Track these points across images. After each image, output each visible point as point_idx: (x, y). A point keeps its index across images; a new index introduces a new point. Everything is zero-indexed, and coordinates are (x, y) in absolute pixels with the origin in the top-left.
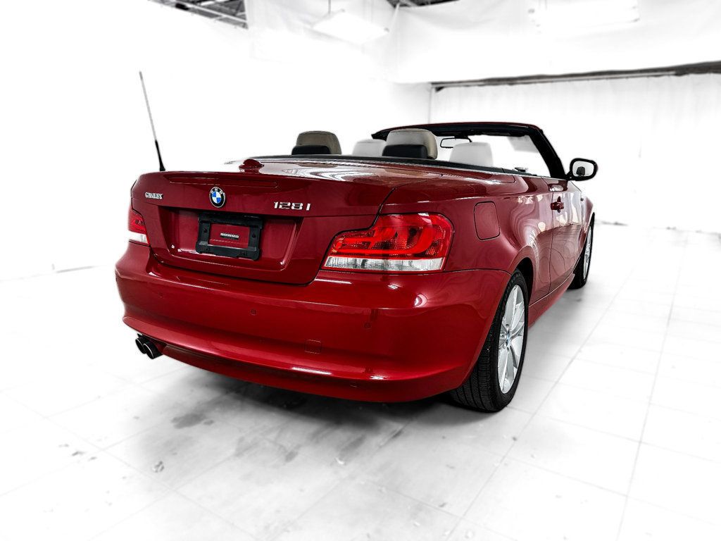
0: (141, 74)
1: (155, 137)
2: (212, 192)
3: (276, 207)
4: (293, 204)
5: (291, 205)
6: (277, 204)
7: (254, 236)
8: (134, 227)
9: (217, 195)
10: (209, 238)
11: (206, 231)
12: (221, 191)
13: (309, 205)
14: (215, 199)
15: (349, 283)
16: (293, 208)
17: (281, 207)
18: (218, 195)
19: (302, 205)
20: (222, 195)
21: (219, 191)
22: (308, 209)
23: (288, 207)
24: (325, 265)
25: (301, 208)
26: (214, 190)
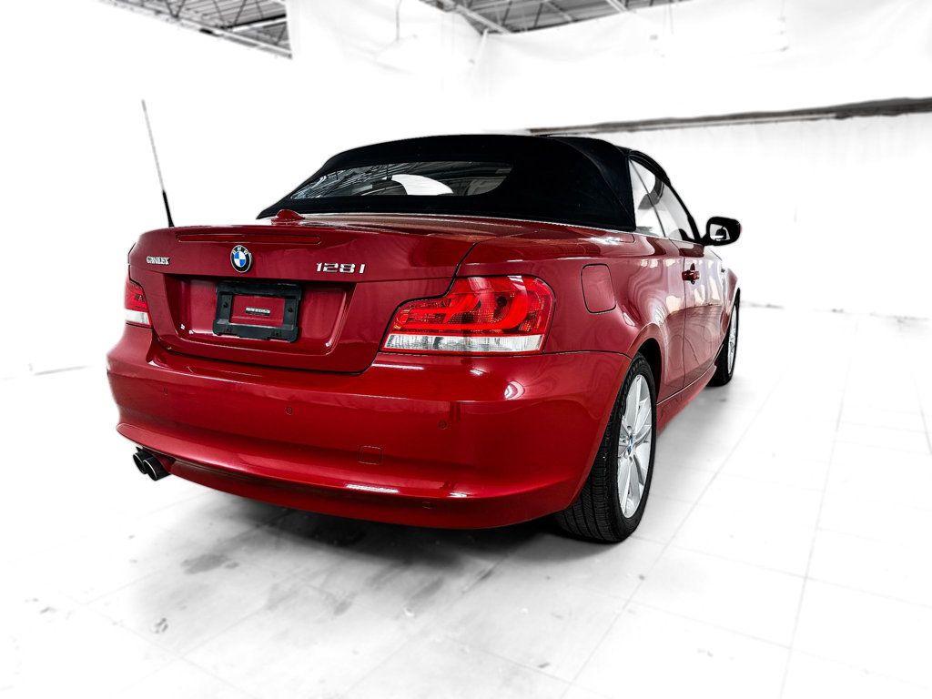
0: (143, 103)
1: (163, 186)
2: (234, 252)
3: (319, 269)
4: (342, 266)
5: (339, 267)
6: (320, 265)
7: (291, 311)
8: (132, 304)
9: (240, 256)
10: (231, 315)
11: (226, 306)
12: (246, 251)
13: (363, 266)
14: (237, 262)
15: (421, 368)
16: (342, 270)
17: (325, 269)
18: (242, 256)
19: (353, 266)
20: (247, 256)
21: (243, 250)
22: (362, 271)
23: (335, 269)
24: (386, 346)
25: (352, 271)
26: (236, 249)
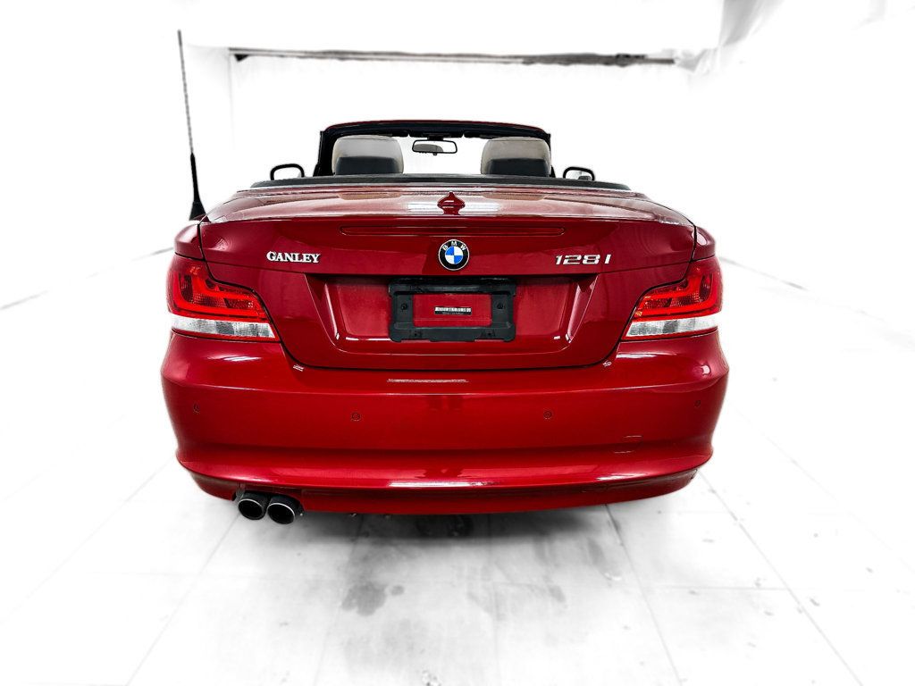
0: (179, 33)
1: (192, 149)
2: (445, 247)
3: (558, 263)
4: (586, 257)
5: (583, 258)
6: (560, 258)
7: (500, 307)
9: (455, 253)
10: (412, 319)
11: (405, 307)
12: (463, 247)
13: (609, 257)
14: (450, 259)
16: (585, 262)
17: (566, 262)
18: (458, 252)
19: (598, 257)
20: (465, 252)
21: (459, 245)
22: (607, 261)
23: (578, 261)
24: (628, 335)
25: (597, 262)
26: (449, 245)
